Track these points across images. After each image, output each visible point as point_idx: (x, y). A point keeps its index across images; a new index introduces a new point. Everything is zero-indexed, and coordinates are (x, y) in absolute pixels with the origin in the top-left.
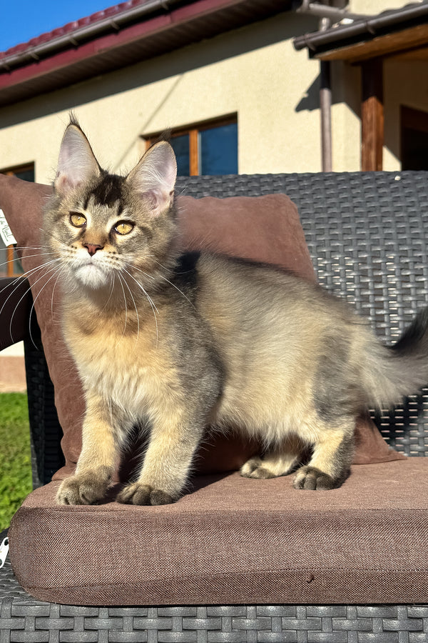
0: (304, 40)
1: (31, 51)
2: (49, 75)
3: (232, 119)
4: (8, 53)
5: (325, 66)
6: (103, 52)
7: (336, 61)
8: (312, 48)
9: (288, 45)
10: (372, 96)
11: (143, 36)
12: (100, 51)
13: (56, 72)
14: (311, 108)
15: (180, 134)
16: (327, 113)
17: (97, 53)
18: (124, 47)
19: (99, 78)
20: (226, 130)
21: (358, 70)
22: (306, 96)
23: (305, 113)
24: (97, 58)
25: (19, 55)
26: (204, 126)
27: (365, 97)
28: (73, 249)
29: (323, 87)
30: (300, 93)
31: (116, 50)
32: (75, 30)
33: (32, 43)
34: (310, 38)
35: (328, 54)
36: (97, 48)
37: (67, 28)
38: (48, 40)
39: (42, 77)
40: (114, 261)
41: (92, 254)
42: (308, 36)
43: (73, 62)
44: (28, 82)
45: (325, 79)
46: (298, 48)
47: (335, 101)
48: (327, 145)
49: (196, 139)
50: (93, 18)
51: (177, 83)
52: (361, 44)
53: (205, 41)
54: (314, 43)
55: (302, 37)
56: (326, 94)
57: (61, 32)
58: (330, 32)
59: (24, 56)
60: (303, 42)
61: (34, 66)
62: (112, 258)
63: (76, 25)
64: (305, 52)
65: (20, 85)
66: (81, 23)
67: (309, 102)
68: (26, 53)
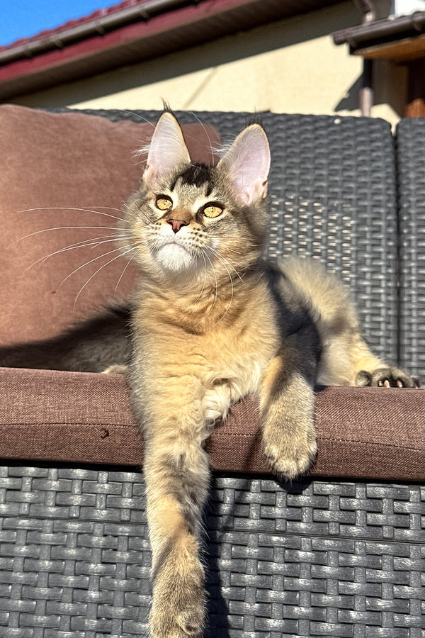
1: (56, 38)
2: (73, 63)
4: (32, 40)
5: (368, 65)
6: (130, 42)
7: (380, 59)
8: (353, 45)
9: (327, 41)
10: (416, 98)
11: (174, 27)
12: (126, 40)
13: (82, 61)
14: (351, 109)
17: (123, 43)
18: (153, 38)
21: (404, 72)
22: (346, 96)
23: (345, 114)
24: (124, 47)
25: (42, 42)
27: (410, 100)
28: (158, 226)
29: (364, 86)
30: (341, 92)
31: (145, 40)
32: (103, 17)
34: (350, 33)
35: (371, 51)
36: (123, 38)
37: (96, 15)
38: (74, 27)
40: (198, 237)
41: (176, 231)
42: (348, 30)
45: (367, 79)
46: (338, 43)
47: (376, 102)
50: (123, 5)
51: (209, 78)
52: (406, 42)
53: (241, 35)
54: (355, 39)
56: (367, 94)
58: (373, 28)
59: (47, 43)
60: (343, 37)
61: (56, 54)
62: (196, 234)
63: (104, 12)
64: (345, 48)
66: (110, 10)
67: (350, 102)
68: (50, 40)
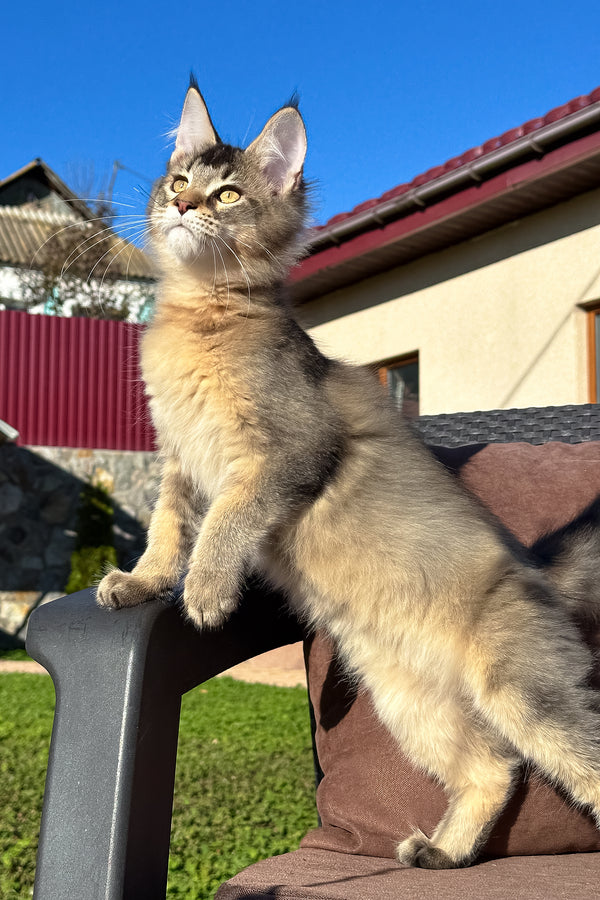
1: (413, 196)
2: (438, 226)
4: (381, 200)
6: (518, 187)
12: (514, 185)
13: (452, 221)
17: (510, 189)
18: (551, 177)
19: (515, 224)
24: (511, 195)
25: (397, 202)
31: (539, 182)
32: (477, 158)
33: (417, 183)
36: (509, 183)
37: (467, 157)
38: (438, 178)
39: (430, 230)
40: (207, 224)
41: (182, 213)
43: (474, 205)
50: (505, 140)
57: (458, 162)
59: (403, 202)
61: (418, 215)
62: (205, 221)
63: (479, 152)
65: (397, 244)
66: (488, 148)
68: (405, 197)
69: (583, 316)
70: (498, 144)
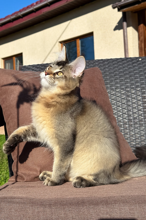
0: (116, 5)
1: (20, 14)
2: (26, 22)
3: (91, 34)
4: (12, 15)
5: (124, 14)
6: (45, 13)
7: (128, 11)
8: (119, 8)
9: (110, 7)
10: (142, 23)
11: (58, 7)
12: (43, 13)
13: (29, 21)
14: (119, 29)
15: (73, 40)
16: (125, 30)
17: (42, 14)
18: (52, 11)
19: (44, 22)
20: (89, 38)
21: (136, 14)
22: (117, 25)
23: (117, 31)
24: (43, 15)
25: (16, 16)
26: (81, 37)
27: (139, 24)
29: (124, 21)
30: (115, 24)
31: (49, 12)
32: (35, 6)
33: (20, 11)
34: (118, 4)
35: (125, 9)
36: (42, 12)
37: (32, 5)
38: (25, 10)
39: (24, 23)
41: (46, 75)
42: (117, 3)
43: (34, 17)
44: (19, 25)
45: (124, 18)
46: (114, 8)
47: (128, 26)
48: (126, 42)
49: (79, 42)
50: (41, 1)
51: (70, 23)
52: (137, 5)
53: (81, 7)
54: (119, 6)
55: (115, 4)
56: (125, 24)
57: (30, 7)
58: (125, 1)
59: (17, 16)
60: (115, 6)
61: (21, 19)
63: (35, 4)
64: (116, 9)
65: (16, 26)
66: (37, 3)
67: (119, 27)
68: (18, 15)
69: (60, 44)
70: (39, 2)
